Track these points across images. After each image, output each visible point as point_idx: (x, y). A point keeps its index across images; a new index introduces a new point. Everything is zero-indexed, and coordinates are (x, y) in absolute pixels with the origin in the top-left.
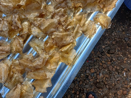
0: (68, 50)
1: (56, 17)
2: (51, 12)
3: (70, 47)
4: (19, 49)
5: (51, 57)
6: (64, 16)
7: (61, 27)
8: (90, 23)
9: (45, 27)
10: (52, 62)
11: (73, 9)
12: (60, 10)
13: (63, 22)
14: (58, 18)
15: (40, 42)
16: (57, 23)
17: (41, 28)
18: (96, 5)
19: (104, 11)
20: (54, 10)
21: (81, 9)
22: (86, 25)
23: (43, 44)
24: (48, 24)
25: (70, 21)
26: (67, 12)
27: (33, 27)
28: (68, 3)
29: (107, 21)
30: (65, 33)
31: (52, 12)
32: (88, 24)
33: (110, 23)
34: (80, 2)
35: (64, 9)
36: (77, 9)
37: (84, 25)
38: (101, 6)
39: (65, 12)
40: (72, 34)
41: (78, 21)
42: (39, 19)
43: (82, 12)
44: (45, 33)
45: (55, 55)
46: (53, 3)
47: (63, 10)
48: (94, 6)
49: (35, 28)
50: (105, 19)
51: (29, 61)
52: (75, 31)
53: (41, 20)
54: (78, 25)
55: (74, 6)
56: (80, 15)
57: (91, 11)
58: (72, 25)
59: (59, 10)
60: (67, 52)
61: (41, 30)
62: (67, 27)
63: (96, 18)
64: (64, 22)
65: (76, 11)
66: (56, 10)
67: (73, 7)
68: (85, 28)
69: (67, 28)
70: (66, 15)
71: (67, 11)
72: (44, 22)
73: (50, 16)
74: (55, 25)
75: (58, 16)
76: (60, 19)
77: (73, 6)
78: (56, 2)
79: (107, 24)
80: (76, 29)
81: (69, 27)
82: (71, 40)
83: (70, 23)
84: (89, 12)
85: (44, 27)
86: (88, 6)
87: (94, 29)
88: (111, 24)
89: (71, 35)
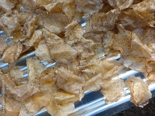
0: (64, 101)
1: (79, 47)
2: (76, 38)
3: (69, 99)
4: (10, 60)
5: (41, 94)
6: (90, 52)
7: (77, 63)
8: (118, 82)
9: (57, 52)
10: (36, 102)
11: (108, 50)
12: (89, 42)
13: (84, 58)
14: (81, 51)
15: (40, 66)
16: (74, 56)
17: (52, 50)
18: (143, 63)
19: (149, 78)
20: (82, 37)
21: (119, 55)
22: (110, 82)
23: (42, 71)
24: (63, 51)
25: (93, 62)
26: (97, 49)
27: (43, 43)
28: (106, 38)
29: (143, 95)
30: (74, 76)
31: (78, 39)
32: (114, 83)
33: (147, 101)
34: (122, 46)
35: (95, 44)
36: (113, 52)
37: (109, 79)
38: (148, 69)
39: (94, 47)
40: (84, 82)
41: (103, 69)
42: (57, 39)
43: (118, 60)
44: (53, 60)
45: (46, 95)
46: (88, 26)
47: (93, 43)
48: (140, 62)
49: (45, 46)
50: (143, 91)
51: (13, 81)
52: (90, 81)
53: (59, 39)
54: (100, 75)
55: (112, 46)
56: (112, 62)
57: (131, 66)
58: (92, 70)
59: (88, 40)
60: (61, 103)
61: (50, 53)
62: (84, 69)
63: (131, 82)
64: (85, 61)
65: (111, 54)
66: (84, 39)
67: (109, 47)
68: (106, 85)
69: (83, 71)
70: (93, 53)
71: (99, 48)
72: (59, 45)
73: (73, 42)
74: (70, 57)
75: (81, 48)
76: (82, 52)
77: (110, 45)
78: (92, 28)
79: (141, 101)
80: (94, 79)
81: (87, 70)
82: (76, 90)
83: (92, 65)
84: (126, 65)
85: (55, 52)
86: (130, 57)
87: (118, 95)
88: (148, 103)
89: (81, 83)
